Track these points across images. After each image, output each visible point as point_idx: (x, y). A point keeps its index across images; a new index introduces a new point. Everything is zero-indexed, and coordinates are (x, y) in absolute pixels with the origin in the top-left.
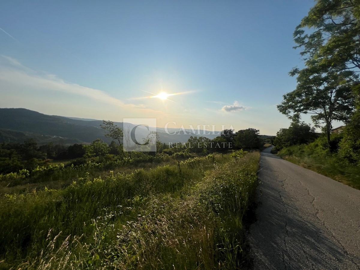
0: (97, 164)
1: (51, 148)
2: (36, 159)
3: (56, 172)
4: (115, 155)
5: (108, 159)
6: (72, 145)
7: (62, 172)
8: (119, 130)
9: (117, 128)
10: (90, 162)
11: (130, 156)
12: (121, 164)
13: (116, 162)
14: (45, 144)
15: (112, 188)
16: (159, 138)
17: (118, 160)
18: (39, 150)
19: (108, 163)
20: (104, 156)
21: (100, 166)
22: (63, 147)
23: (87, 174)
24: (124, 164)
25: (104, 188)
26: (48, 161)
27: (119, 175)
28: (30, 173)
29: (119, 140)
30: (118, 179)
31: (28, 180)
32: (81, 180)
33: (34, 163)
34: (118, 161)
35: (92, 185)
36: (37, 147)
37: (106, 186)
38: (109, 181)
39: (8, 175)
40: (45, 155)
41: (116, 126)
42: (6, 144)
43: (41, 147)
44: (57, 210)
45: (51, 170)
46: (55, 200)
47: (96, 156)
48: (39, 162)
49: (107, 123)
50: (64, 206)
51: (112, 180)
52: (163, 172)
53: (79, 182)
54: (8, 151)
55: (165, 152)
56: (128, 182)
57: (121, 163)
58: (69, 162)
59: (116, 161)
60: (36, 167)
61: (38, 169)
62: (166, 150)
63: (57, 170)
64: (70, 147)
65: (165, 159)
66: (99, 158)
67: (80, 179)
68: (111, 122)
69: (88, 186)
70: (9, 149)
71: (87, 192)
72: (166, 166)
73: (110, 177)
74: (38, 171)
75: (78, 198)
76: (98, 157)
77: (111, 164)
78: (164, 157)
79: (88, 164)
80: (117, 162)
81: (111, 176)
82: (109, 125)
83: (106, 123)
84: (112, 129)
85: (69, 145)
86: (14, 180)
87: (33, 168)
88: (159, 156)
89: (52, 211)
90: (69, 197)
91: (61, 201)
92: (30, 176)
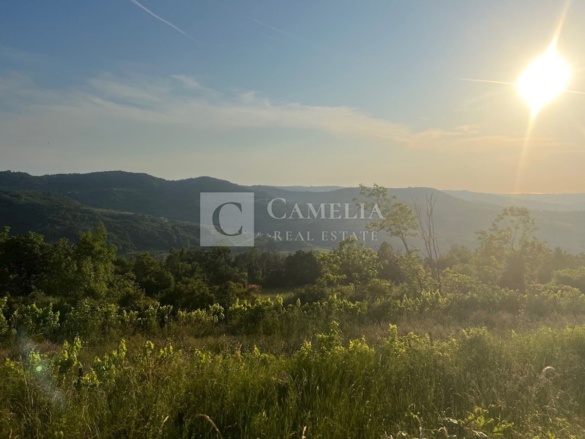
0: (352, 305)
1: (253, 259)
2: (232, 284)
3: (268, 316)
4: (393, 284)
5: (377, 292)
6: (293, 253)
7: (279, 318)
8: (401, 209)
9: (396, 205)
10: (335, 297)
11: (440, 287)
12: (414, 309)
13: (399, 301)
14: (243, 253)
15: (398, 374)
16: (536, 229)
17: (405, 295)
18: (234, 265)
19: (378, 302)
20: (367, 282)
21: (359, 310)
22: (275, 258)
23: (334, 325)
24: (422, 309)
25: (376, 370)
26: (252, 289)
27: (413, 339)
28: (225, 313)
29: (403, 240)
30: (412, 352)
31: (223, 326)
32: (322, 340)
33: (230, 291)
34: (405, 301)
35: (346, 357)
36: (231, 259)
37: (382, 364)
38: (388, 353)
39: (193, 313)
40: (243, 276)
41: (394, 197)
42: (185, 252)
43: (237, 258)
44: (280, 404)
45: (259, 310)
46: (276, 378)
47: (346, 282)
48: (238, 291)
49: (369, 193)
50: (293, 396)
51: (395, 350)
52: (563, 348)
53: (317, 344)
54: (188, 265)
55: (566, 281)
56: (440, 362)
57: (413, 306)
58: (291, 295)
59: (401, 298)
60: (234, 302)
61: (238, 306)
62: (564, 272)
63: (269, 310)
64: (290, 257)
65: (563, 302)
66: (356, 287)
67: (321, 336)
68: (380, 188)
69: (337, 357)
70: (189, 262)
71: (338, 372)
72: (573, 327)
73: (391, 342)
74: (238, 310)
75: (320, 382)
76: (352, 286)
77: (385, 307)
78: (562, 296)
79: (331, 303)
80: (402, 301)
81: (393, 340)
82: (375, 198)
83: (367, 193)
84: (384, 208)
85: (285, 253)
86: (202, 324)
87: (228, 304)
88: (539, 293)
89: (272, 403)
90: (301, 377)
91: (287, 384)
92: (225, 319)
